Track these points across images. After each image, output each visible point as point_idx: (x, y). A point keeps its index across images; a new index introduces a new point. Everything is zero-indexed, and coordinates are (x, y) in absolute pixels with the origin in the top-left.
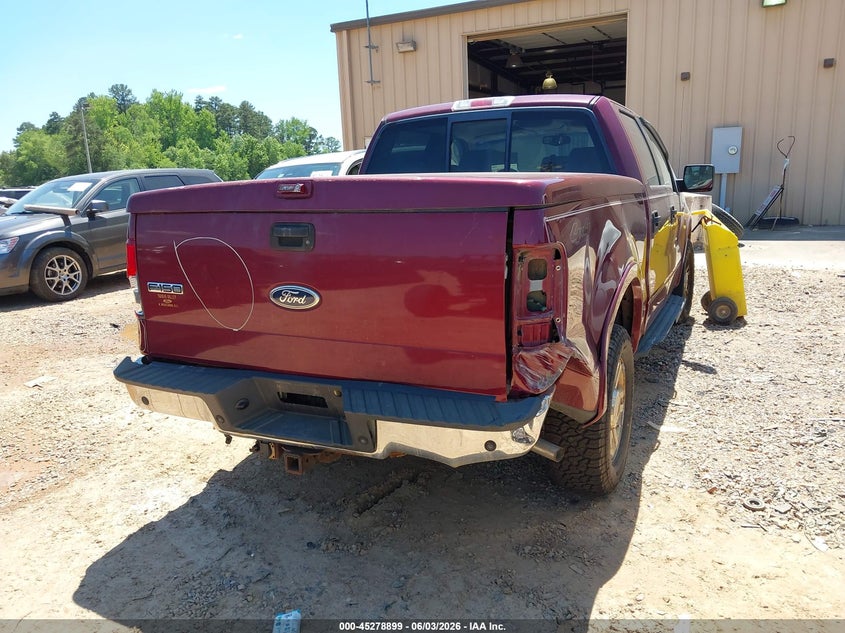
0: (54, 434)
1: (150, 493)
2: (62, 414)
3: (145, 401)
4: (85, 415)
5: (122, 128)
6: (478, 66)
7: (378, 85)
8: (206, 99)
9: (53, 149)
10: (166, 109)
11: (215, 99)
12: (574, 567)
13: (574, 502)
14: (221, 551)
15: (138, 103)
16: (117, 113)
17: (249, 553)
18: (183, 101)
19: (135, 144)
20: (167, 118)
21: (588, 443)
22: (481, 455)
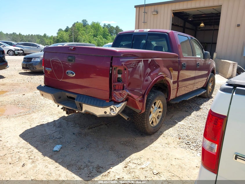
0: (34, 103)
1: (46, 118)
2: (37, 99)
3: (42, 95)
4: (42, 100)
5: (83, 31)
6: (180, 19)
7: (146, 23)
8: (107, 25)
9: (66, 36)
10: (96, 27)
11: (109, 25)
12: (131, 148)
13: (142, 135)
14: (54, 132)
15: (88, 25)
16: (82, 27)
17: (59, 133)
18: (100, 25)
19: (86, 36)
20: (96, 29)
21: (142, 119)
22: (104, 115)
